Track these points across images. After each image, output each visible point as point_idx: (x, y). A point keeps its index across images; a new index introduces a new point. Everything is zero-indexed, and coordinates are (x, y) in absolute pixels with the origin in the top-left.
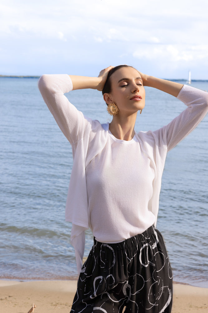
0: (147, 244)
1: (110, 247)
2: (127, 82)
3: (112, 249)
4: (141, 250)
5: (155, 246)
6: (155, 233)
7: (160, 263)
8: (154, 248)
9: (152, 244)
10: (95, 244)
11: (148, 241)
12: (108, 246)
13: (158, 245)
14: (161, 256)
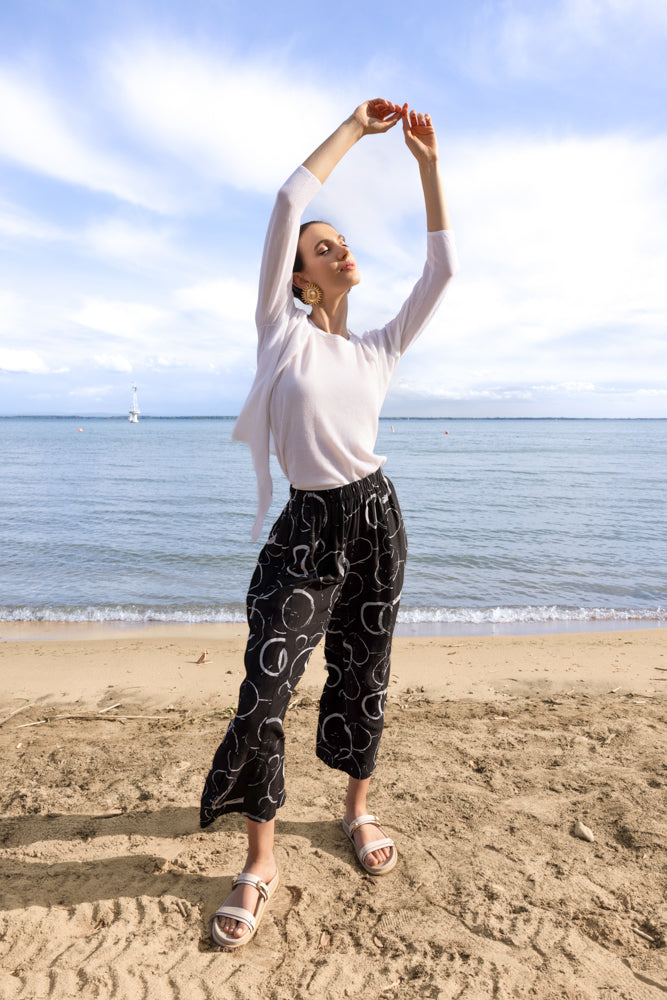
0: (374, 495)
1: (318, 498)
2: (327, 245)
3: (321, 500)
4: (367, 502)
5: (386, 499)
6: (385, 480)
7: (394, 525)
8: (385, 502)
9: (382, 496)
10: (292, 497)
11: (376, 491)
12: (315, 496)
13: (390, 497)
14: (394, 513)
